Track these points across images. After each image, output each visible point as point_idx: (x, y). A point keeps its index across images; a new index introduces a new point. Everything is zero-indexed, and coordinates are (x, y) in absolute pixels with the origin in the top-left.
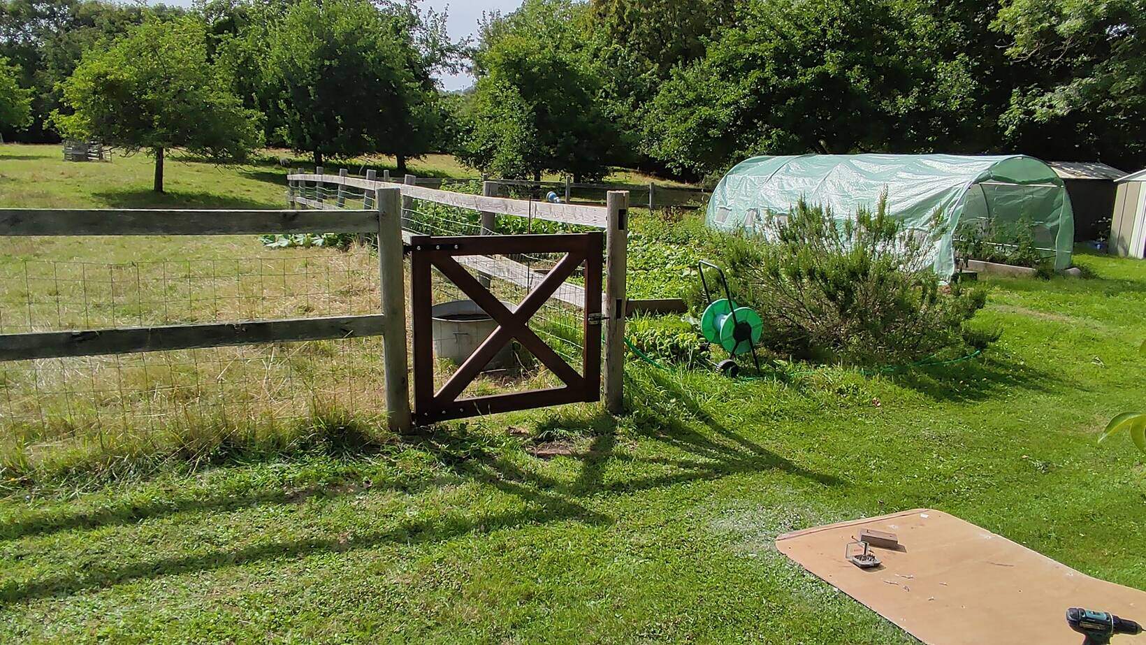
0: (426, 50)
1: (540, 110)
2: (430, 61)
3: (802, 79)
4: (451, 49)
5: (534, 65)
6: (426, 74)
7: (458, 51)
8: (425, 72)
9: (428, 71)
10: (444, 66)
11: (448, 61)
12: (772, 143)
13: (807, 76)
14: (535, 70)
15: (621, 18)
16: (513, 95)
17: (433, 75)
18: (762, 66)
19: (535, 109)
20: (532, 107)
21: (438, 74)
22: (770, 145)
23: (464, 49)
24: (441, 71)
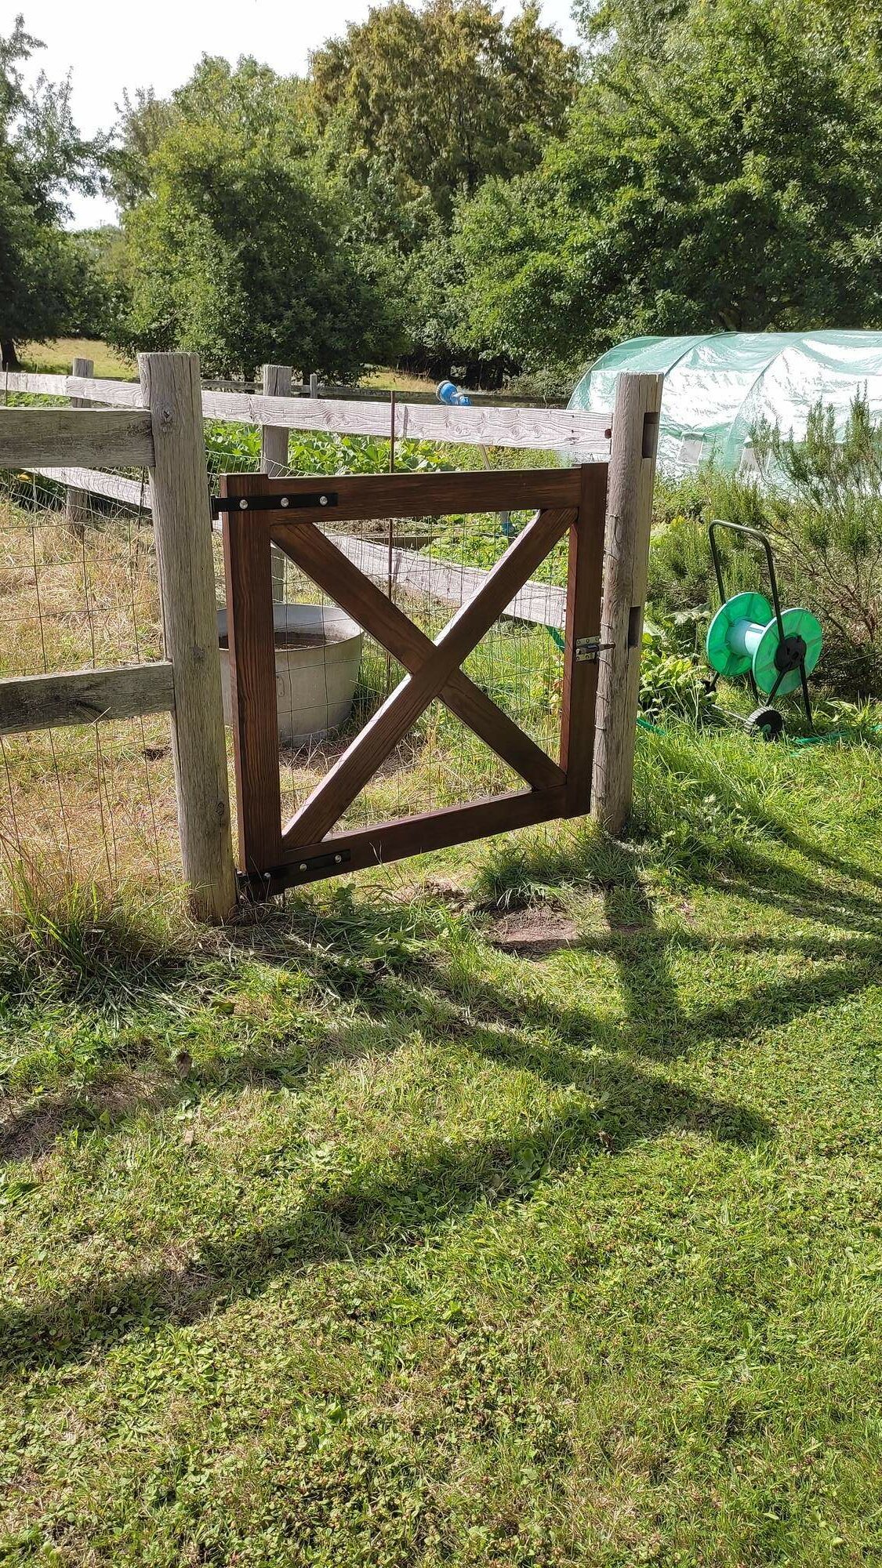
0: (38, 150)
1: (249, 258)
2: (47, 169)
3: (708, 203)
4: (83, 150)
5: (236, 177)
6: (41, 196)
7: (94, 154)
8: (38, 190)
9: (44, 188)
10: (71, 180)
11: (79, 171)
12: (655, 316)
13: (714, 198)
14: (238, 186)
15: (364, 105)
16: (204, 230)
17: (54, 196)
18: (638, 180)
19: (243, 256)
20: (236, 254)
21: (61, 193)
22: (651, 320)
23: (104, 150)
24: (67, 187)
